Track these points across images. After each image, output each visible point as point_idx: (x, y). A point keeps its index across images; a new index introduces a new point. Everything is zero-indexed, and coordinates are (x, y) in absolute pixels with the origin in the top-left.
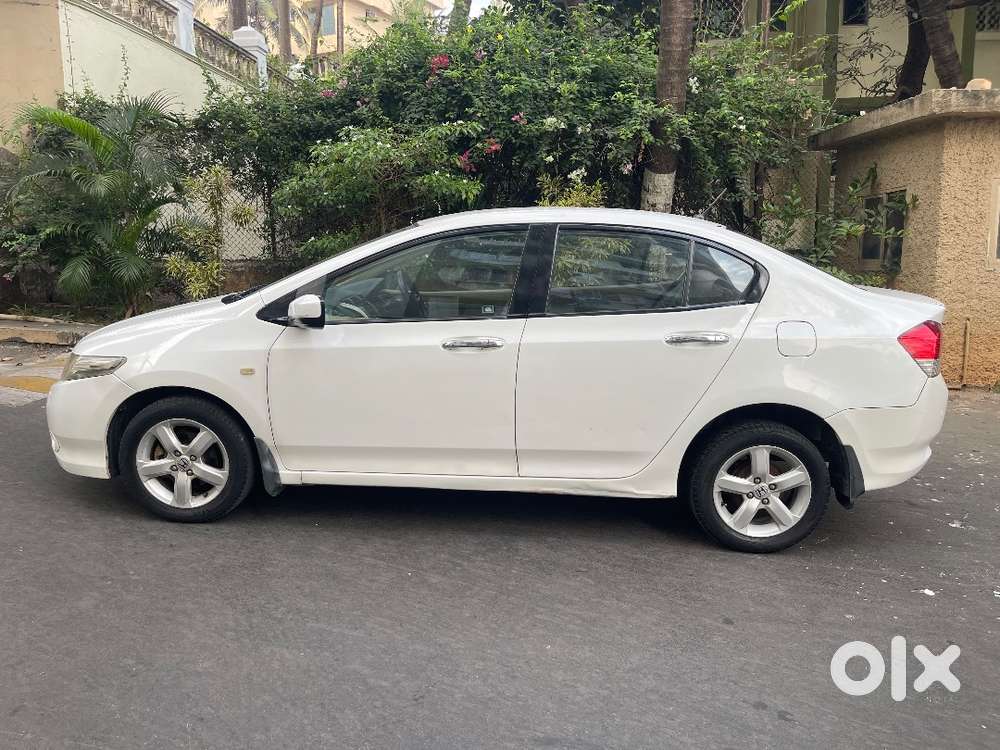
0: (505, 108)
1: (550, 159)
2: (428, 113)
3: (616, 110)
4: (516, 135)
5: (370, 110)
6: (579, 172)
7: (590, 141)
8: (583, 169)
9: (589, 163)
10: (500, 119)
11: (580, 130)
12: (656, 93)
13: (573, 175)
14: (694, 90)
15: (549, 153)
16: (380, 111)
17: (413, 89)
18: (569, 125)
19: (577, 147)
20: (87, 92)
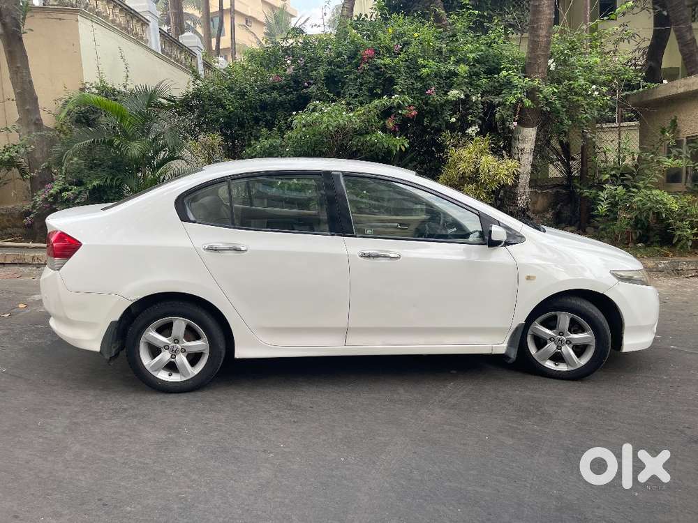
0: (419, 85)
1: (453, 120)
2: (361, 90)
3: (496, 84)
4: (427, 104)
5: (318, 89)
6: (474, 128)
7: (481, 106)
8: (477, 127)
9: (480, 122)
10: (415, 92)
11: (474, 98)
12: (526, 71)
13: (469, 131)
14: (552, 68)
15: (451, 116)
16: (325, 90)
17: (350, 73)
18: (465, 95)
19: (471, 111)
20: (101, 82)
